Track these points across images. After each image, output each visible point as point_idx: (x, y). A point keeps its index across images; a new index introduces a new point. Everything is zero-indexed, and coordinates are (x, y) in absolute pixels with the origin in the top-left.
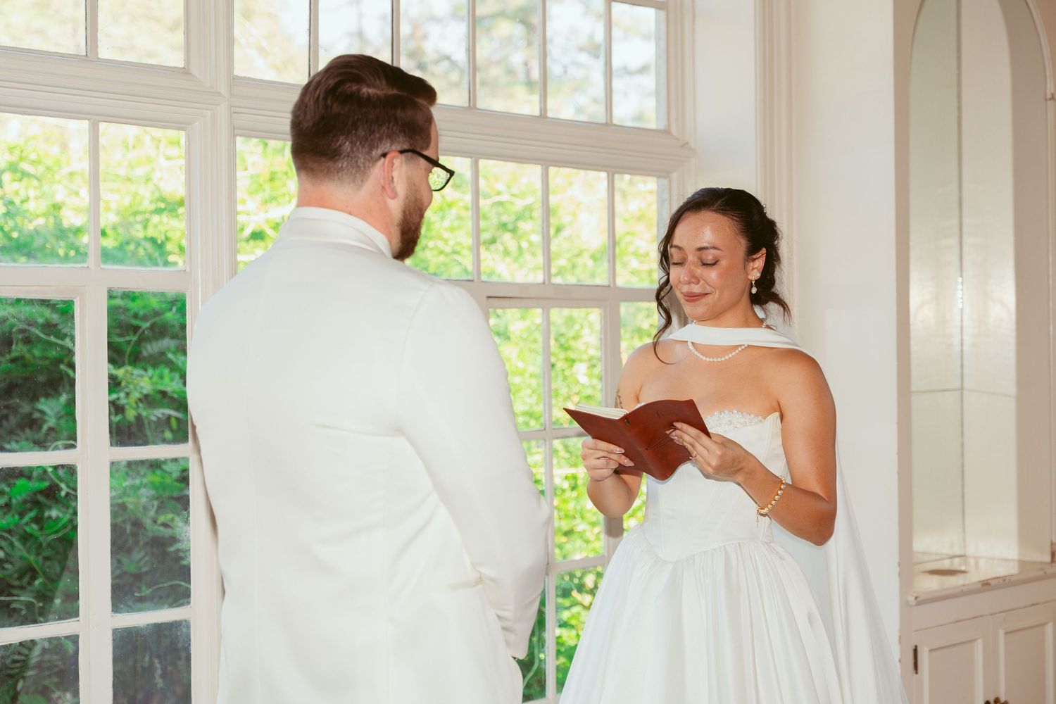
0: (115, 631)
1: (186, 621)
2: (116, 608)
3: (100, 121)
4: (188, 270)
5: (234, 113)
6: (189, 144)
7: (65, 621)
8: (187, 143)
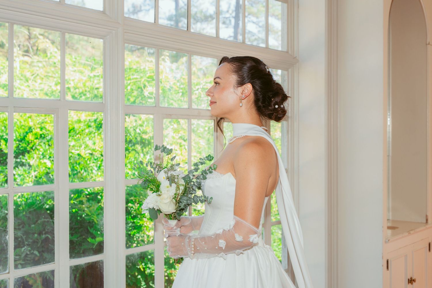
0: (71, 267)
1: (102, 260)
2: (71, 257)
3: (66, 33)
4: (104, 102)
5: (125, 32)
6: (105, 45)
7: (48, 264)
8: (104, 45)
